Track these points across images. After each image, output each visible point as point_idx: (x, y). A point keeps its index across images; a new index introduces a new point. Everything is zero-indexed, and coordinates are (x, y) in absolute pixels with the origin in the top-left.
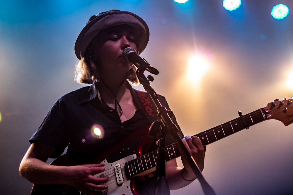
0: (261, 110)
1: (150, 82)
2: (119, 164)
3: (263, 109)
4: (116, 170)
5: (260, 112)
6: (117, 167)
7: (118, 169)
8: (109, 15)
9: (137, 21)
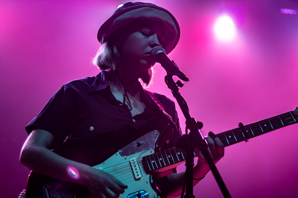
0: (290, 112)
1: (179, 87)
2: (136, 158)
3: (292, 112)
4: (132, 164)
5: (290, 114)
6: (133, 160)
7: (134, 163)
8: (149, 7)
9: (173, 23)
